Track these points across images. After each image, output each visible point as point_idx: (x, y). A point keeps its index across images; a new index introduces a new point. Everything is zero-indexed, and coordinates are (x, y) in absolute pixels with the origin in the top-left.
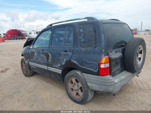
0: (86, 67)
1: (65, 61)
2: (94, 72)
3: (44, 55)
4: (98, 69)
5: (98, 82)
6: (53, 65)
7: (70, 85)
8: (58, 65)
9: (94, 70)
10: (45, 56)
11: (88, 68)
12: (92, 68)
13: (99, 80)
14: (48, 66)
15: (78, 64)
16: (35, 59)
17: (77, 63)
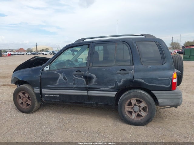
0: (156, 84)
1: (124, 81)
2: (166, 87)
3: (81, 77)
4: (170, 84)
5: (170, 97)
6: (100, 88)
7: (127, 108)
8: (109, 87)
9: (166, 86)
10: (83, 78)
11: (159, 84)
12: (164, 84)
13: (172, 94)
14: (88, 91)
15: (145, 82)
16: (58, 84)
17: (143, 81)
